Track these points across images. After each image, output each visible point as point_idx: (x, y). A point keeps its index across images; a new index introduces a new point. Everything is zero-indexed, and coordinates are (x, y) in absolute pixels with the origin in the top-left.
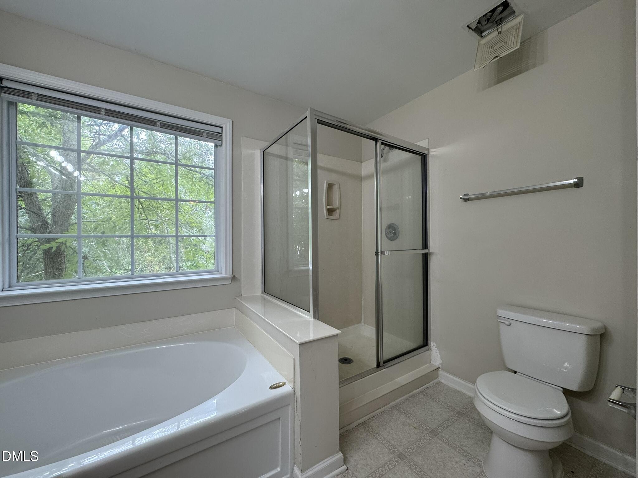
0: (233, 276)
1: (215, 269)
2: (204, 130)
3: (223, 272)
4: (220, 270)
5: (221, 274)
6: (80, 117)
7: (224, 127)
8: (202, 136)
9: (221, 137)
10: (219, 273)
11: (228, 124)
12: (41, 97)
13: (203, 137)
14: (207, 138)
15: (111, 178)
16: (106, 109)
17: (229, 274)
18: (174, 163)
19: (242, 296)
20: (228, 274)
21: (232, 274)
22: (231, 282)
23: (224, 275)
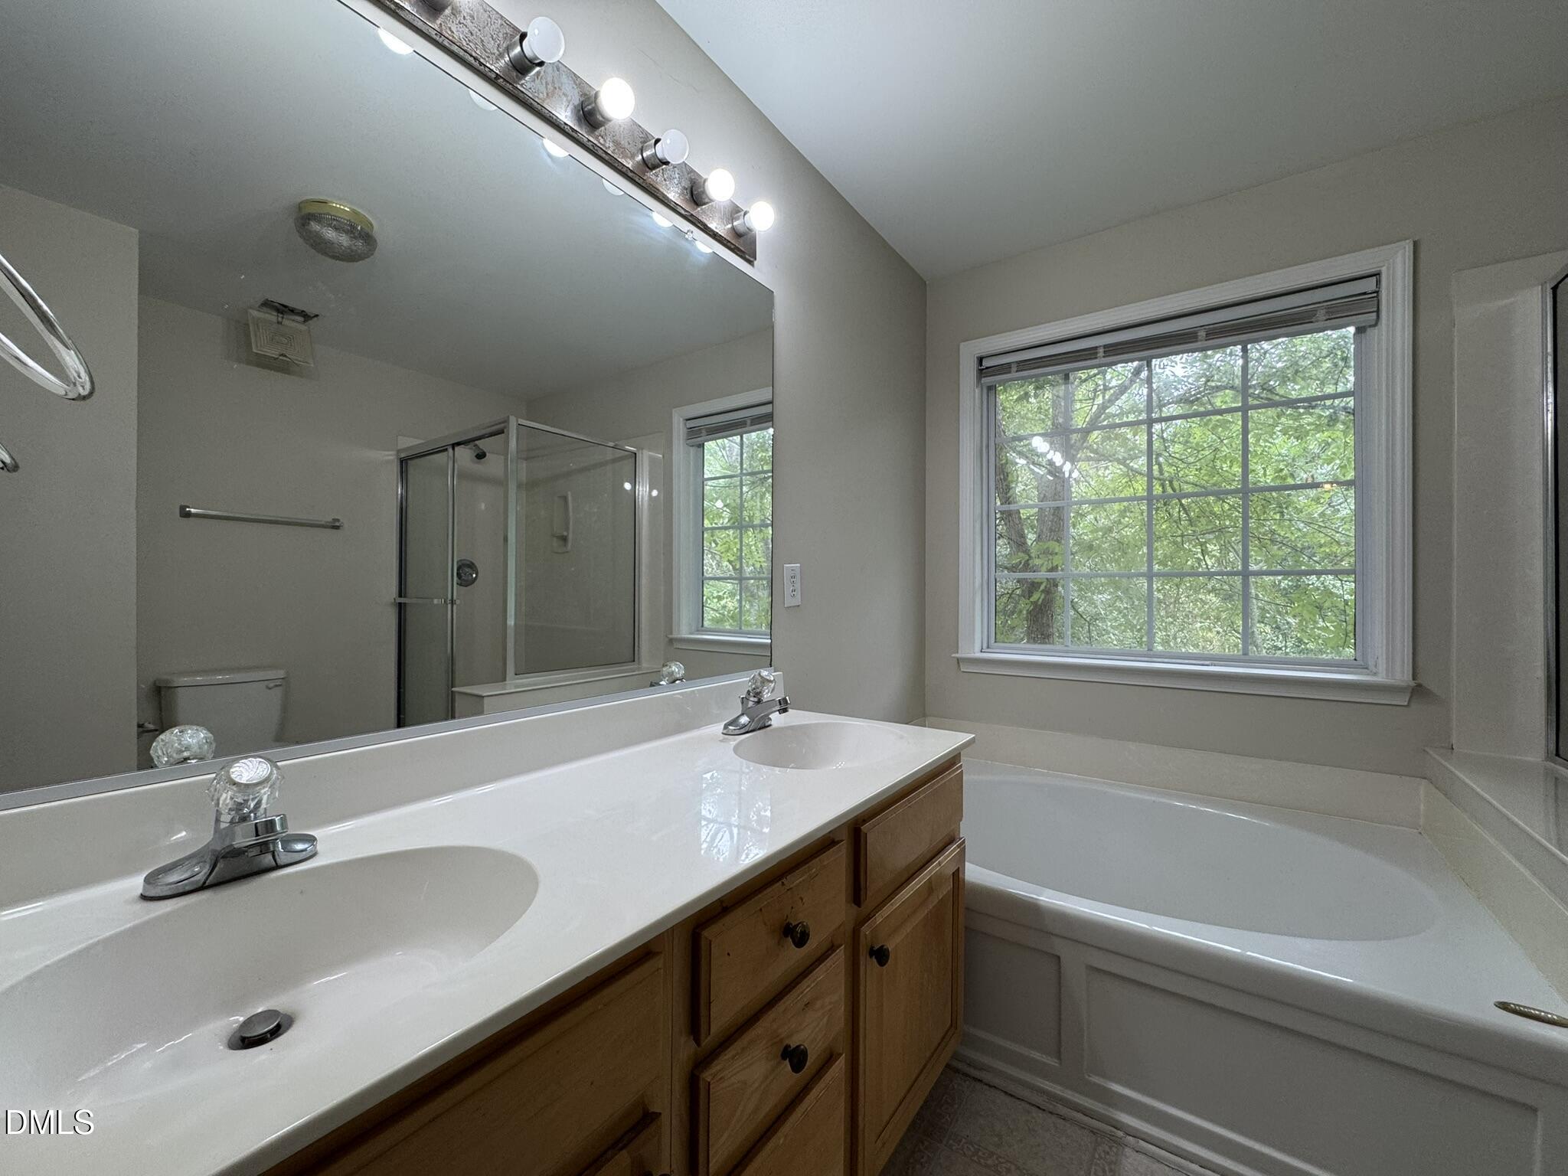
0: (1413, 684)
1: (1355, 660)
2: (1319, 303)
3: (1382, 667)
4: (1371, 663)
5: (1375, 674)
6: (1068, 374)
7: (1384, 270)
8: (1312, 322)
9: (1376, 302)
10: (1368, 672)
11: (1399, 260)
12: (1023, 365)
13: (1317, 321)
14: (1326, 320)
15: (1126, 466)
16: (1105, 346)
17: (1402, 676)
18: (1239, 407)
19: (1453, 749)
20: (1398, 676)
21: (1414, 679)
22: (1409, 701)
23: (1383, 678)
